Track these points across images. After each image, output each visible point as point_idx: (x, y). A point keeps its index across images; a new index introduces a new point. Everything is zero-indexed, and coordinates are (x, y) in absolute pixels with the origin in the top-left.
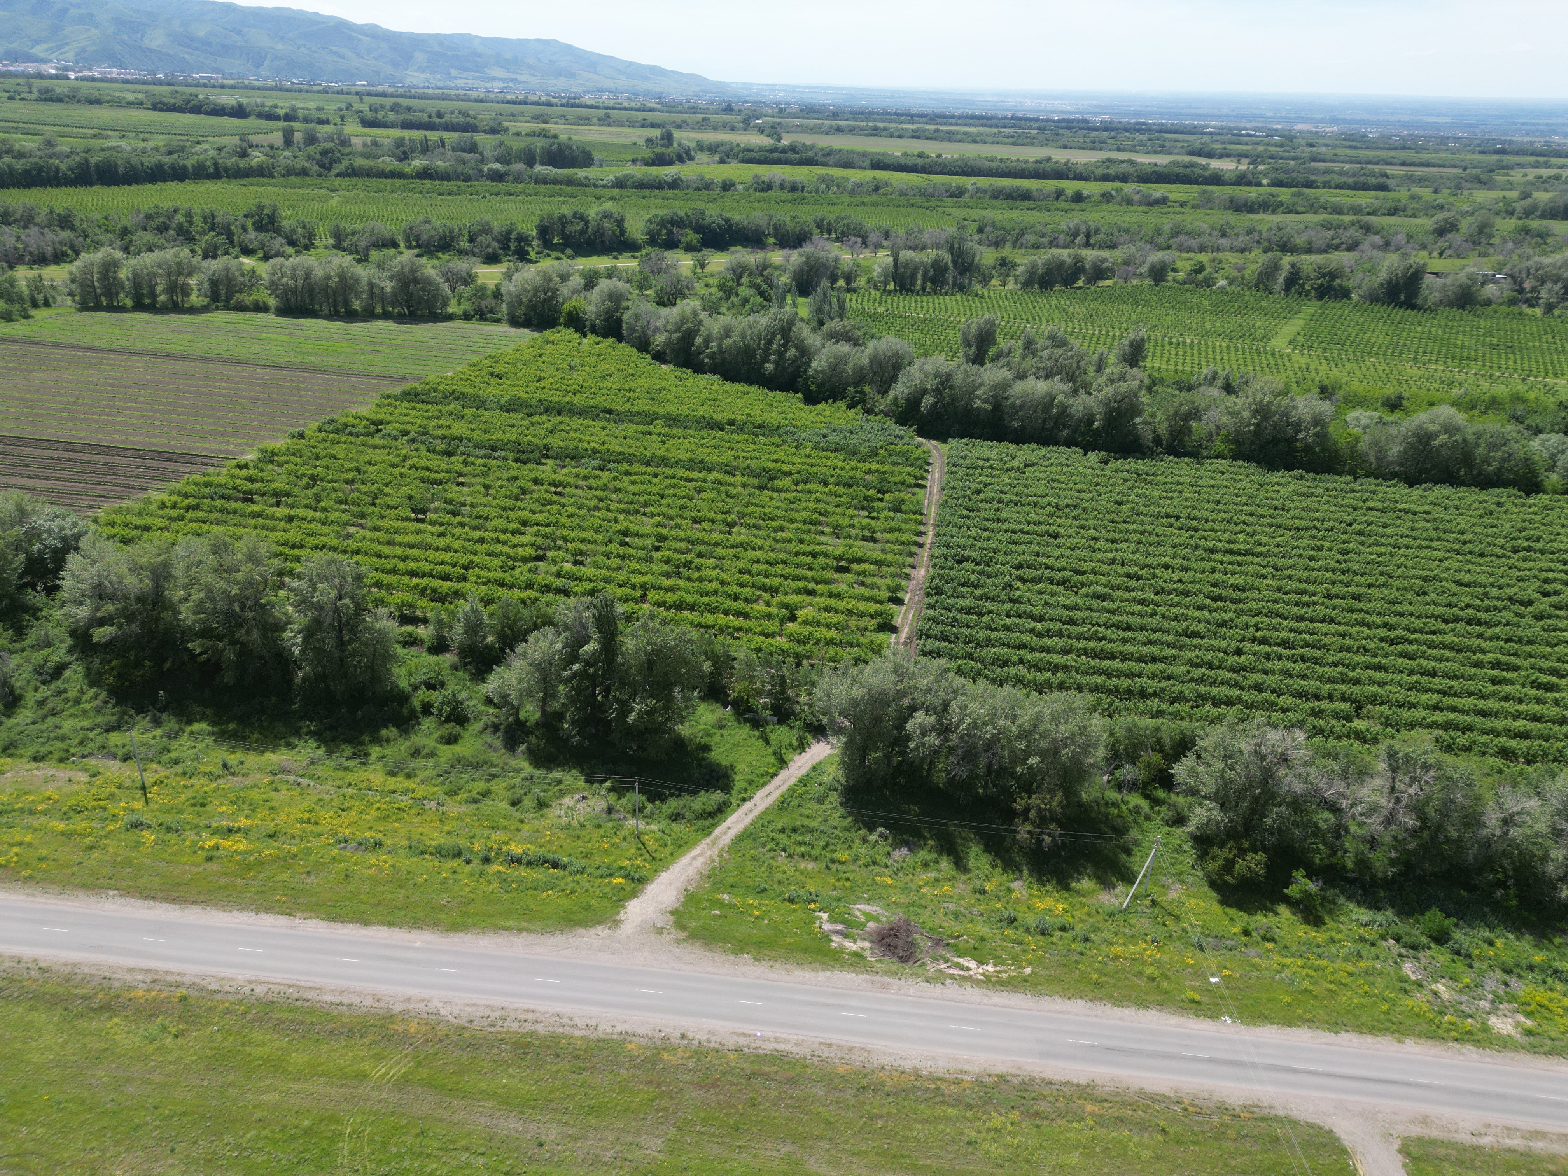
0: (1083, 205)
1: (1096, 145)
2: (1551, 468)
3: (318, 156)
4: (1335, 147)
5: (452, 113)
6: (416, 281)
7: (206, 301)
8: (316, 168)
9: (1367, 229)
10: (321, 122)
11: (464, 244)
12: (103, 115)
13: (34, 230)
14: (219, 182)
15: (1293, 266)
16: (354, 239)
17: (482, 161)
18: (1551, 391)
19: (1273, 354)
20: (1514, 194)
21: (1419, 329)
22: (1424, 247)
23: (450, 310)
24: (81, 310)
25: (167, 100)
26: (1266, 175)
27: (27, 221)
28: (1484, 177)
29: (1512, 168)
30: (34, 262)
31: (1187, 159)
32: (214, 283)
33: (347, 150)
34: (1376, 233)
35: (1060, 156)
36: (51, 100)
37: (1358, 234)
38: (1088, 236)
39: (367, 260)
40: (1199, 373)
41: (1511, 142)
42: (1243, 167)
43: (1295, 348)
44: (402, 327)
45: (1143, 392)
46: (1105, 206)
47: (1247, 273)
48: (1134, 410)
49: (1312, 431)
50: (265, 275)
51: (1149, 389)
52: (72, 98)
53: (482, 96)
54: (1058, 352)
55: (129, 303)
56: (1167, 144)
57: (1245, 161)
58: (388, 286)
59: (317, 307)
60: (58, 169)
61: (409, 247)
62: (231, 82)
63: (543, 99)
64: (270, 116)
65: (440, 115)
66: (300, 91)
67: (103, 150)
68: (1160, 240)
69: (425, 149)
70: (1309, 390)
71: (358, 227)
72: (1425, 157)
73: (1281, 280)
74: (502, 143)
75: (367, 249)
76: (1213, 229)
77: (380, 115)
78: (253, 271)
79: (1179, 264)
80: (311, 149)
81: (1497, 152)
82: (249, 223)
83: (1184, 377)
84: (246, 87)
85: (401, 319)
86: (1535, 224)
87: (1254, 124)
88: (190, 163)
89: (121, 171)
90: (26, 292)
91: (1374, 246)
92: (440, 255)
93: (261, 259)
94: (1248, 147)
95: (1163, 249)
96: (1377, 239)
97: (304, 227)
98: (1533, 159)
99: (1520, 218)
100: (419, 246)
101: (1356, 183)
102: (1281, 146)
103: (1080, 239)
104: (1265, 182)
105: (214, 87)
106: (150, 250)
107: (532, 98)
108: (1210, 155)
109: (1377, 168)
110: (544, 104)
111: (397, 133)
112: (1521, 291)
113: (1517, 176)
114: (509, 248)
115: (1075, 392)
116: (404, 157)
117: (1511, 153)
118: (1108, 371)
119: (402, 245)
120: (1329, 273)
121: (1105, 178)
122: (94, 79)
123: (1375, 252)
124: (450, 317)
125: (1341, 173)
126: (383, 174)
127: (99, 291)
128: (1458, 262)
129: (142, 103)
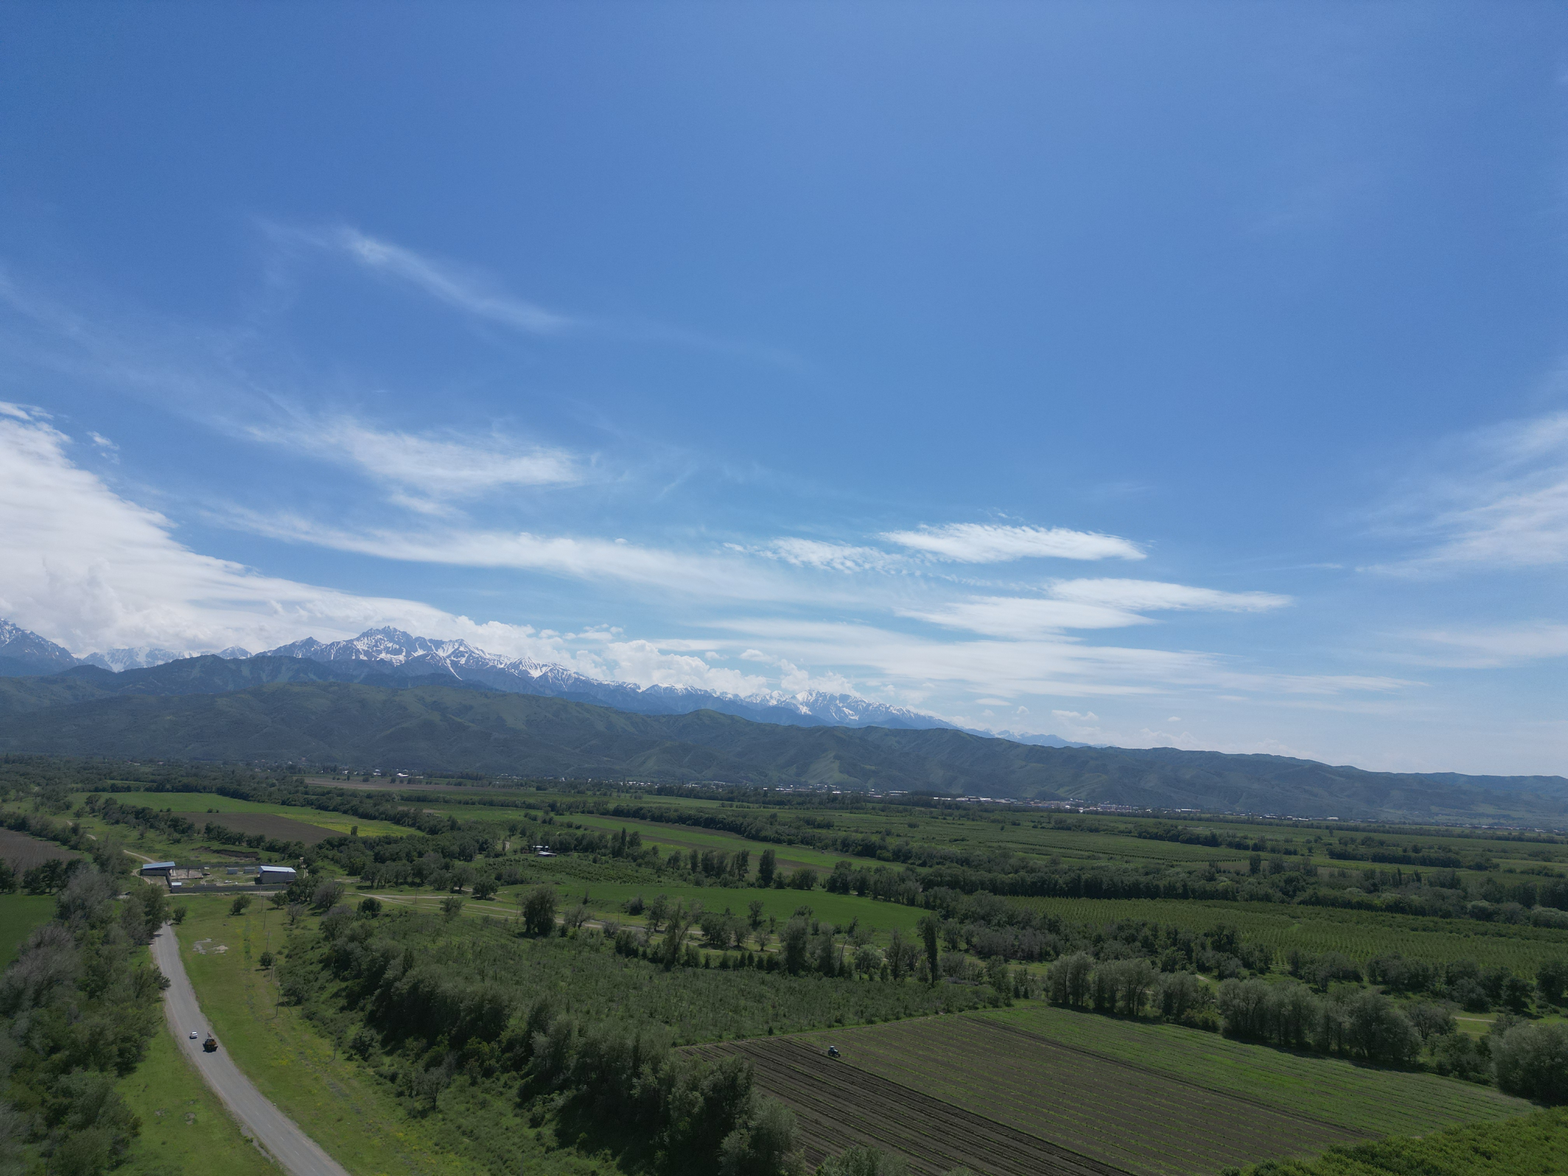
3: (1282, 884)
5: (1431, 847)
6: (1380, 1020)
7: (1157, 1012)
8: (1280, 894)
10: (1288, 852)
11: (1440, 985)
12: (1100, 841)
13: (1029, 930)
14: (1186, 902)
16: (1313, 967)
17: (1465, 898)
23: (1421, 1060)
24: (1051, 1005)
25: (1150, 830)
27: (1025, 924)
30: (1024, 958)
32: (1168, 996)
33: (1312, 880)
36: (1062, 829)
39: (1325, 991)
44: (1360, 1071)
50: (1217, 994)
52: (1079, 827)
53: (1467, 831)
55: (1091, 1004)
58: (1347, 1022)
59: (1267, 1035)
60: (1057, 882)
61: (1374, 982)
62: (1208, 816)
63: (1544, 836)
64: (1239, 846)
65: (1416, 850)
66: (1271, 824)
67: (1093, 868)
69: (1397, 882)
71: (1318, 955)
74: (1489, 880)
75: (1326, 980)
77: (1350, 848)
78: (1207, 988)
80: (1276, 877)
82: (1209, 941)
84: (1221, 821)
85: (1359, 1061)
88: (1162, 883)
89: (1104, 887)
90: (1013, 982)
92: (1410, 994)
93: (1215, 977)
97: (1261, 951)
100: (1384, 982)
105: (1192, 819)
106: (1117, 958)
107: (1528, 834)
110: (1544, 841)
111: (1368, 865)
114: (1499, 996)
116: (1374, 889)
119: (1366, 979)
122: (1097, 813)
124: (1421, 1068)
126: (1348, 905)
127: (1068, 990)
129: (1130, 832)
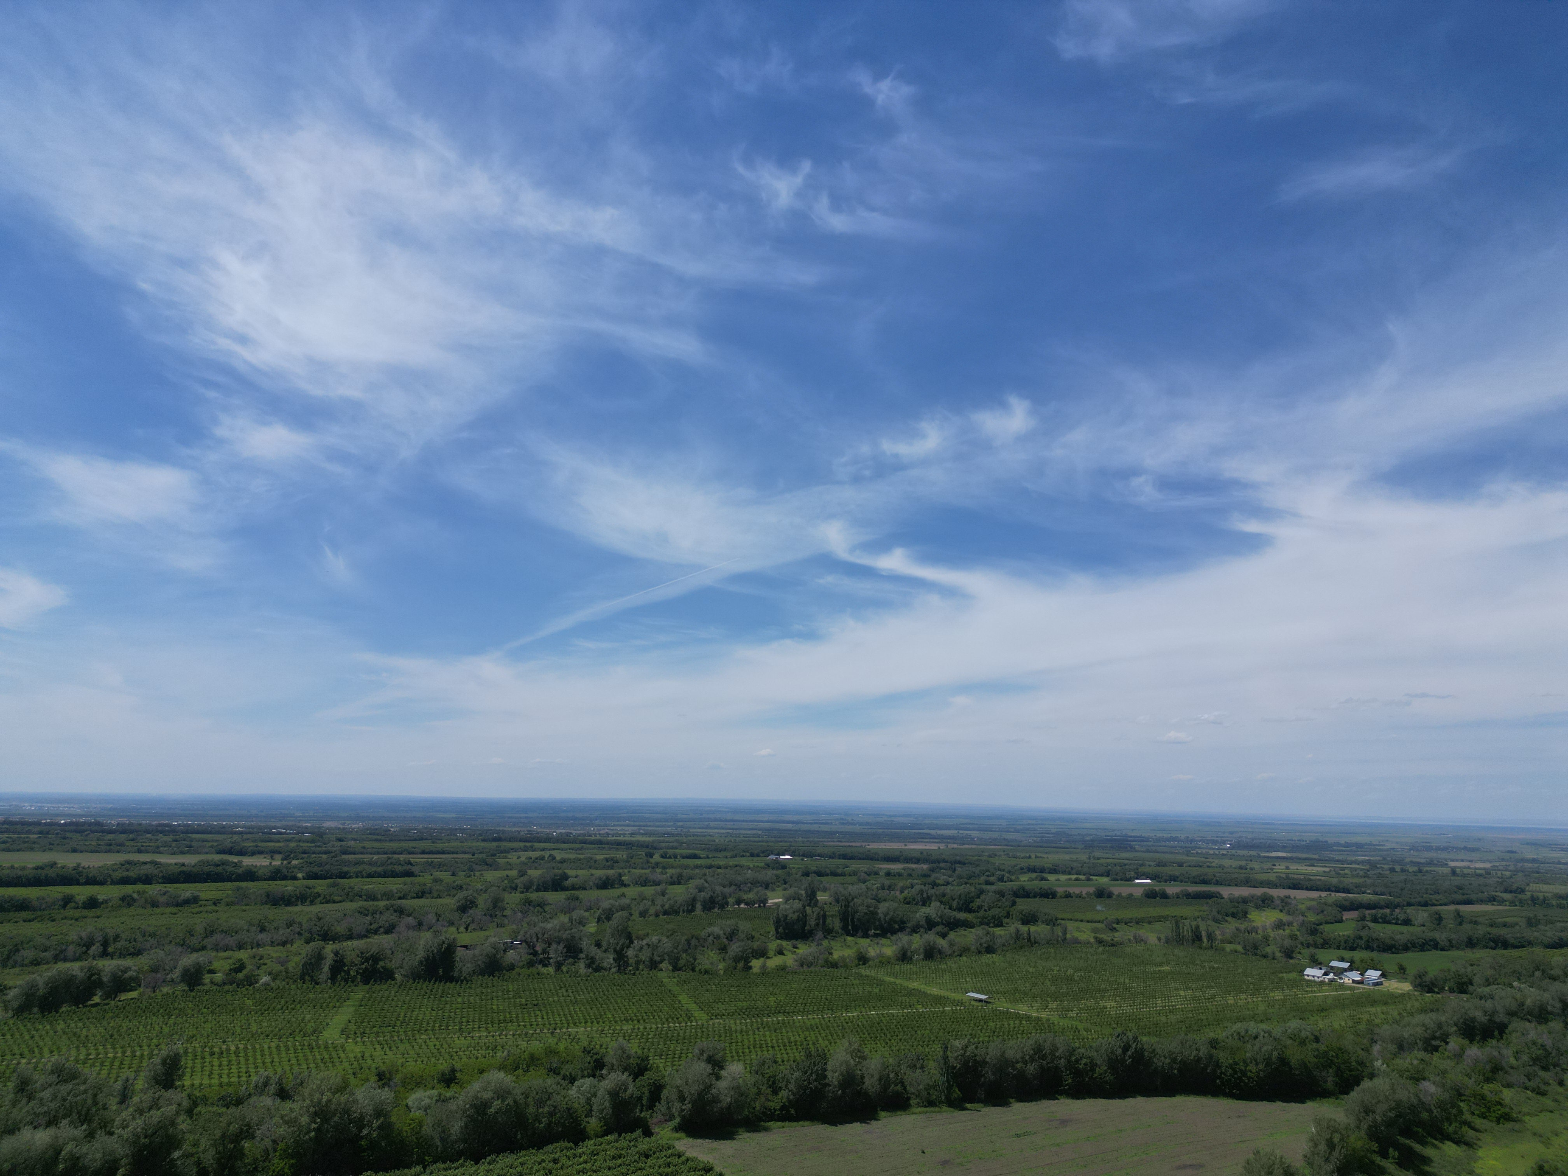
0: (98, 911)
1: (110, 848)
2: (589, 1114)
4: (362, 840)
9: (400, 911)
15: (336, 953)
18: (575, 1039)
19: (326, 1047)
20: (514, 873)
21: (460, 1000)
22: (451, 923)
26: (300, 869)
28: (489, 860)
29: (508, 852)
31: (217, 858)
34: (409, 915)
35: (67, 861)
37: (392, 917)
38: (105, 944)
40: (248, 1083)
41: (504, 832)
42: (277, 863)
43: (348, 1037)
45: (182, 1117)
46: (125, 911)
47: (291, 965)
48: (173, 1142)
49: (376, 1123)
51: (190, 1112)
54: (65, 1088)
56: (193, 844)
57: (278, 857)
68: (194, 941)
70: (367, 1080)
72: (439, 846)
73: (326, 969)
76: (251, 924)
79: (216, 965)
81: (495, 840)
83: (231, 1090)
86: (534, 896)
87: (284, 823)
91: (409, 927)
94: (277, 844)
95: (197, 950)
96: (411, 920)
98: (522, 844)
99: (522, 892)
101: (385, 872)
102: (313, 841)
103: (95, 949)
104: (300, 875)
108: (242, 853)
109: (401, 857)
112: (535, 954)
113: (513, 858)
115: (91, 1135)
117: (505, 840)
118: (136, 1099)
120: (372, 956)
121: (125, 881)
123: (411, 933)
125: (371, 864)
128: (482, 934)
